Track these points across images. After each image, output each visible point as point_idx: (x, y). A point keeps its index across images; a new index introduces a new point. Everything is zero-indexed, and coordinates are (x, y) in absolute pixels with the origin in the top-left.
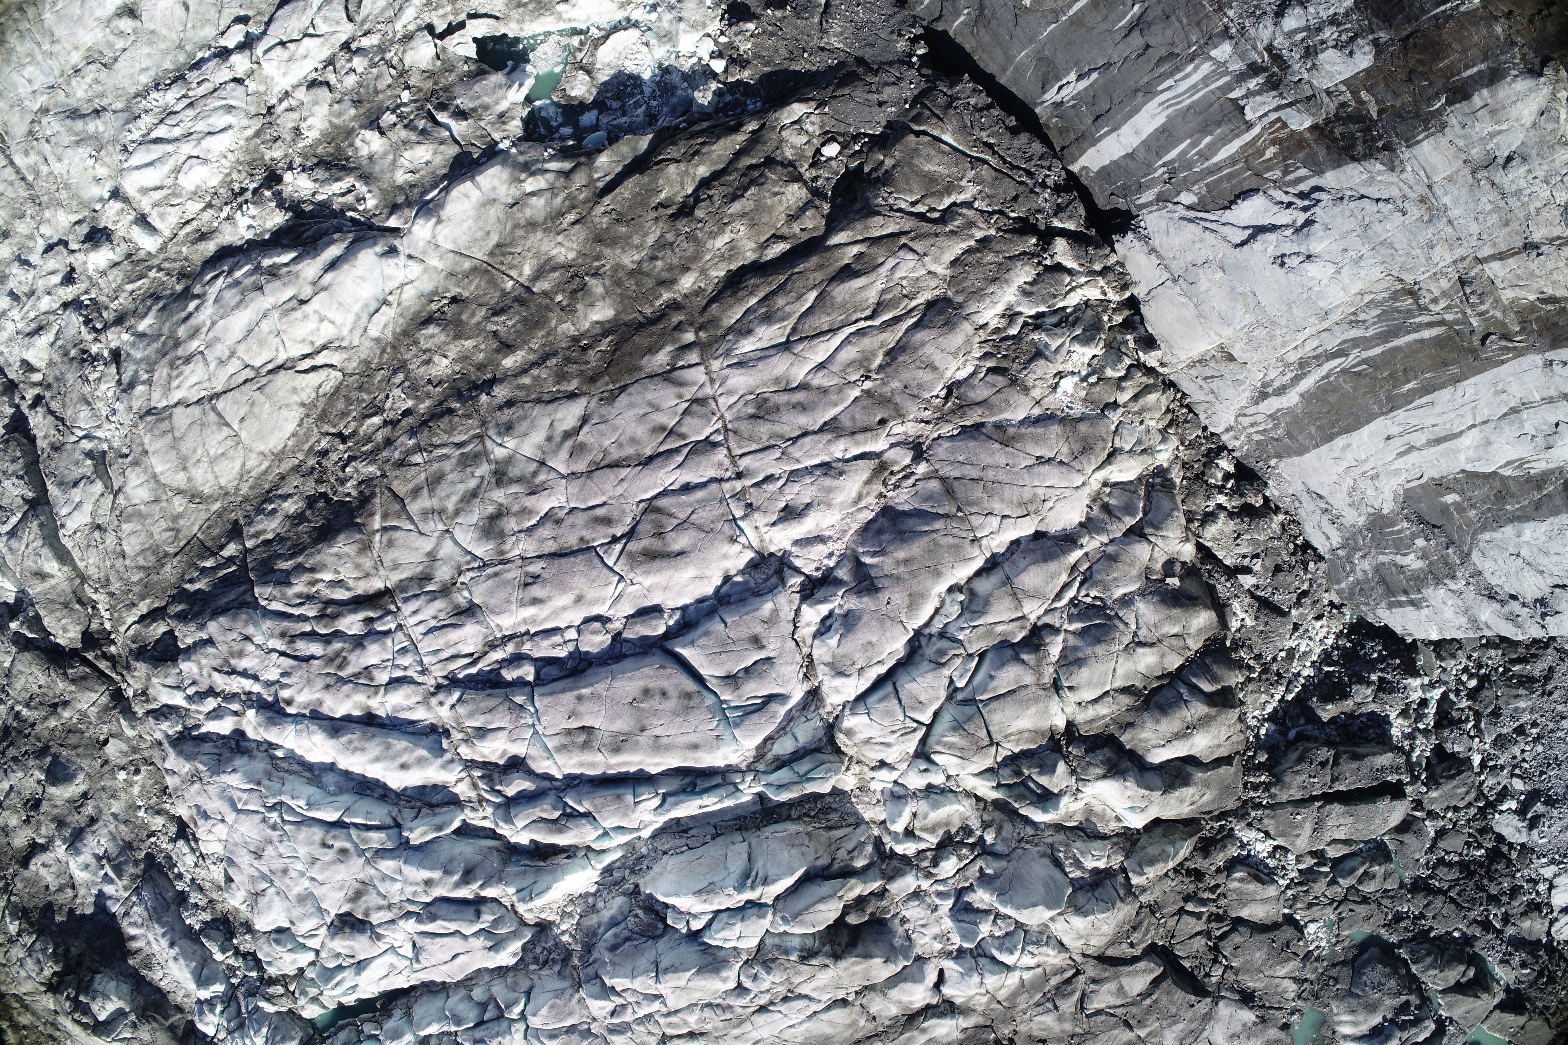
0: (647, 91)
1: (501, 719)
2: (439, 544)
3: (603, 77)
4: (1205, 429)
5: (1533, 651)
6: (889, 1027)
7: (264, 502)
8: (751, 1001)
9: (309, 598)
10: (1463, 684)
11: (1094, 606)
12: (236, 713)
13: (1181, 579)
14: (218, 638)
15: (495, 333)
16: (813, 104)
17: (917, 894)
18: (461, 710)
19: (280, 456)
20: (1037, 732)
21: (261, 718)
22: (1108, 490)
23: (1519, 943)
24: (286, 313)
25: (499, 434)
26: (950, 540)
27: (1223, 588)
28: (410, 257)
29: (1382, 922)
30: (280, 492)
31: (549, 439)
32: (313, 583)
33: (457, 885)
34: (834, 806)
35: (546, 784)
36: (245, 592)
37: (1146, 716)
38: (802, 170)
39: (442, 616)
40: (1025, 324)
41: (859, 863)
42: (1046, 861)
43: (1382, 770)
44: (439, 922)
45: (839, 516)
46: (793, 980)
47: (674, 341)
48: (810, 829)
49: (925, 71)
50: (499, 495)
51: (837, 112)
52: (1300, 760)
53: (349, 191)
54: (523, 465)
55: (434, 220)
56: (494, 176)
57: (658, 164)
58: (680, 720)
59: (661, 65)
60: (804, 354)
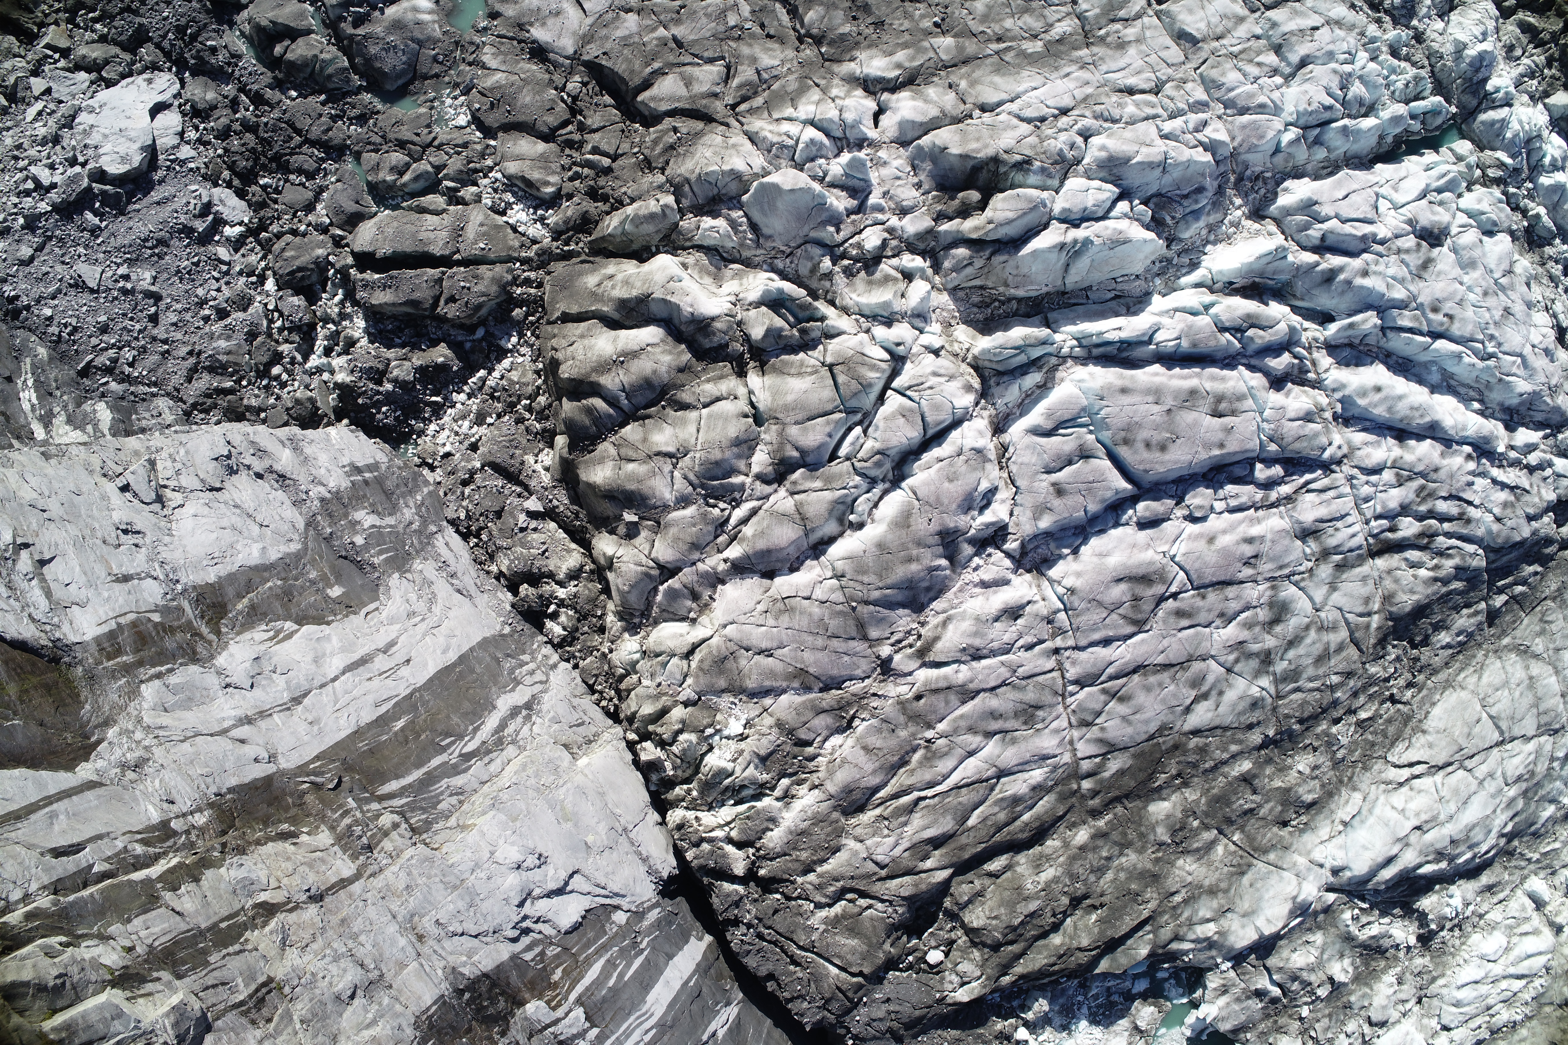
0: (1085, 1010)
1: (1292, 428)
2: (1326, 599)
3: (1124, 1023)
4: (576, 666)
5: (209, 401)
6: (935, 75)
7: (1465, 643)
8: (1076, 122)
9: (1441, 553)
10: (286, 370)
11: (716, 498)
12: (1512, 448)
13: (619, 518)
14: (1523, 521)
15: (1255, 792)
16: (949, 1000)
17: (903, 212)
18: (1324, 440)
19: (1448, 685)
20: (780, 371)
21: (1495, 444)
22: (692, 615)
23: (218, 75)
24: (1434, 818)
25: (1263, 699)
26: (866, 579)
27: (561, 500)
28: (1321, 866)
29: (380, 117)
30: (1451, 651)
31: (1221, 693)
32: (1436, 567)
33: (1341, 269)
34: (975, 310)
35: (1254, 362)
36: (1493, 562)
37: (666, 378)
38: (964, 938)
39: (1331, 531)
40: (773, 789)
41: (962, 252)
42: (766, 231)
43: (385, 287)
44: (1359, 234)
45: (964, 606)
46: (1036, 140)
47: (1101, 781)
48: (1001, 289)
49: (842, 1031)
50: (1270, 642)
51: (928, 993)
52: (479, 307)
53: (1364, 927)
54: (1246, 669)
55: (1299, 900)
56: (1243, 938)
57: (1098, 947)
58: (1136, 419)
59: (1069, 1034)
60: (986, 766)
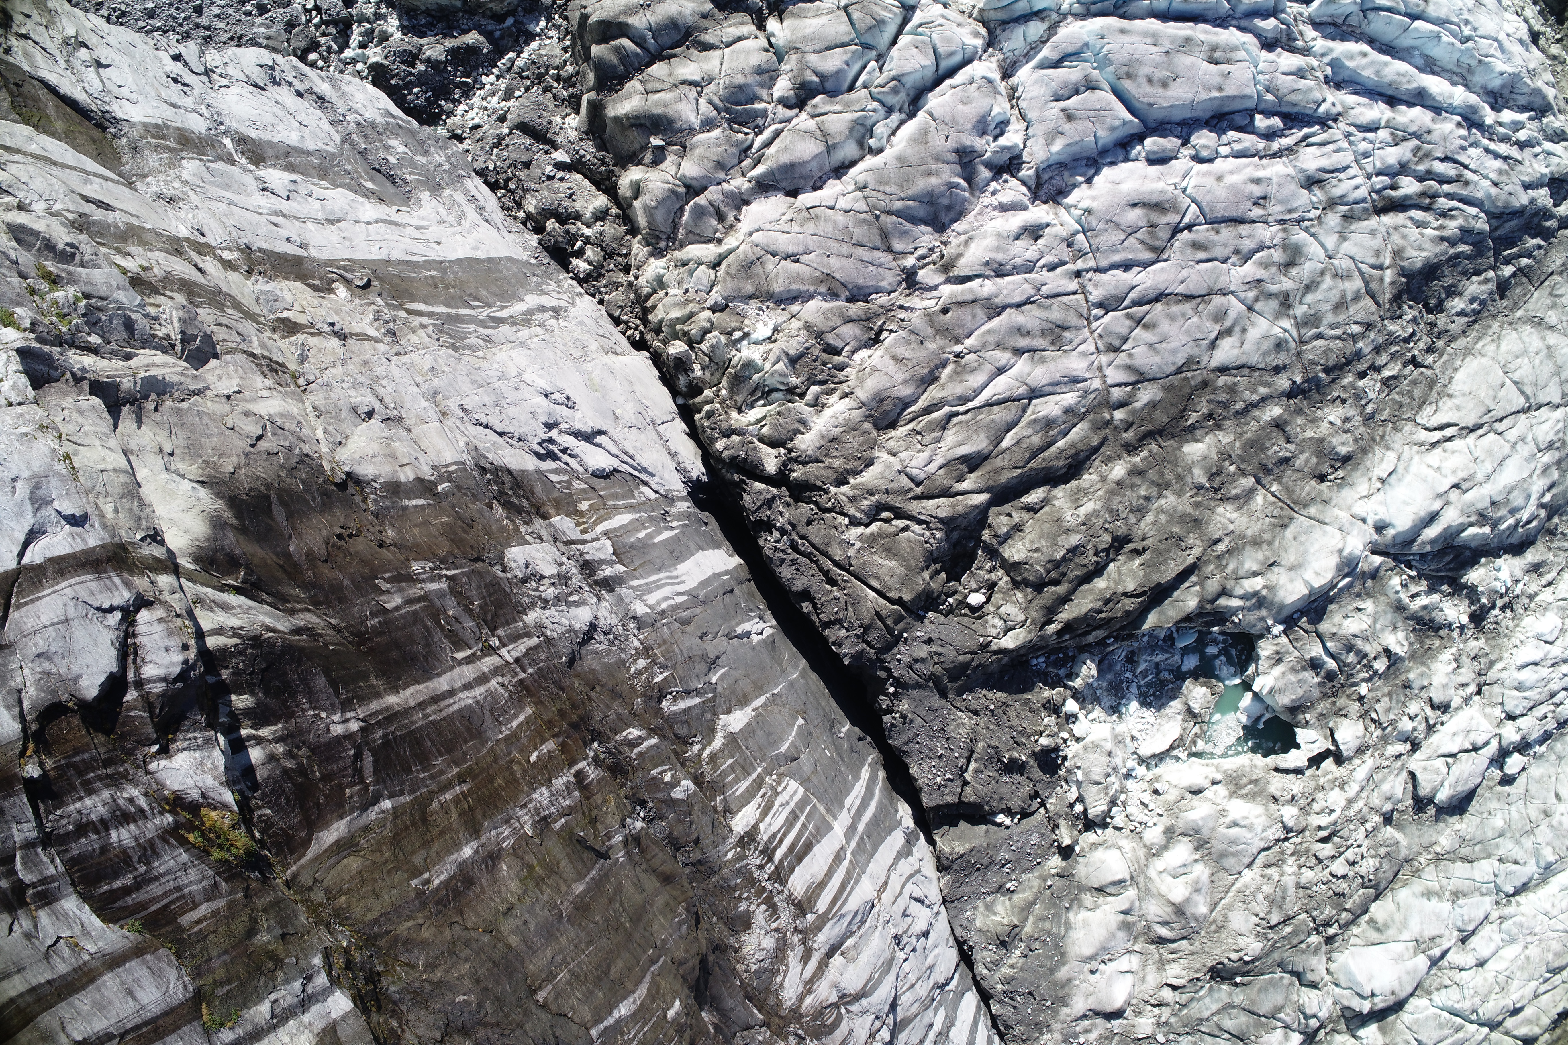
1: (1287, 82)
2: (1337, 247)
3: (1176, 705)
4: (601, 302)
7: (1479, 312)
9: (1444, 214)
11: (740, 124)
12: (1499, 124)
13: (646, 146)
14: (1520, 189)
15: (1288, 442)
16: (993, 648)
18: (1318, 96)
19: (1467, 352)
20: (798, 16)
21: (1480, 116)
22: (718, 235)
24: (1472, 477)
25: (1287, 341)
26: (888, 189)
28: (1364, 521)
30: (1466, 319)
31: (1244, 331)
32: (1441, 227)
35: (1244, 23)
36: (1496, 229)
37: (690, 21)
38: (1006, 578)
39: (1334, 181)
40: (802, 396)
45: (983, 229)
47: (1133, 412)
49: (883, 674)
50: (1287, 284)
51: (971, 637)
53: (1413, 596)
54: (1267, 309)
55: (1345, 553)
56: (1292, 593)
57: (1143, 594)
58: (1136, 56)
59: (1120, 717)
60: (1017, 384)
